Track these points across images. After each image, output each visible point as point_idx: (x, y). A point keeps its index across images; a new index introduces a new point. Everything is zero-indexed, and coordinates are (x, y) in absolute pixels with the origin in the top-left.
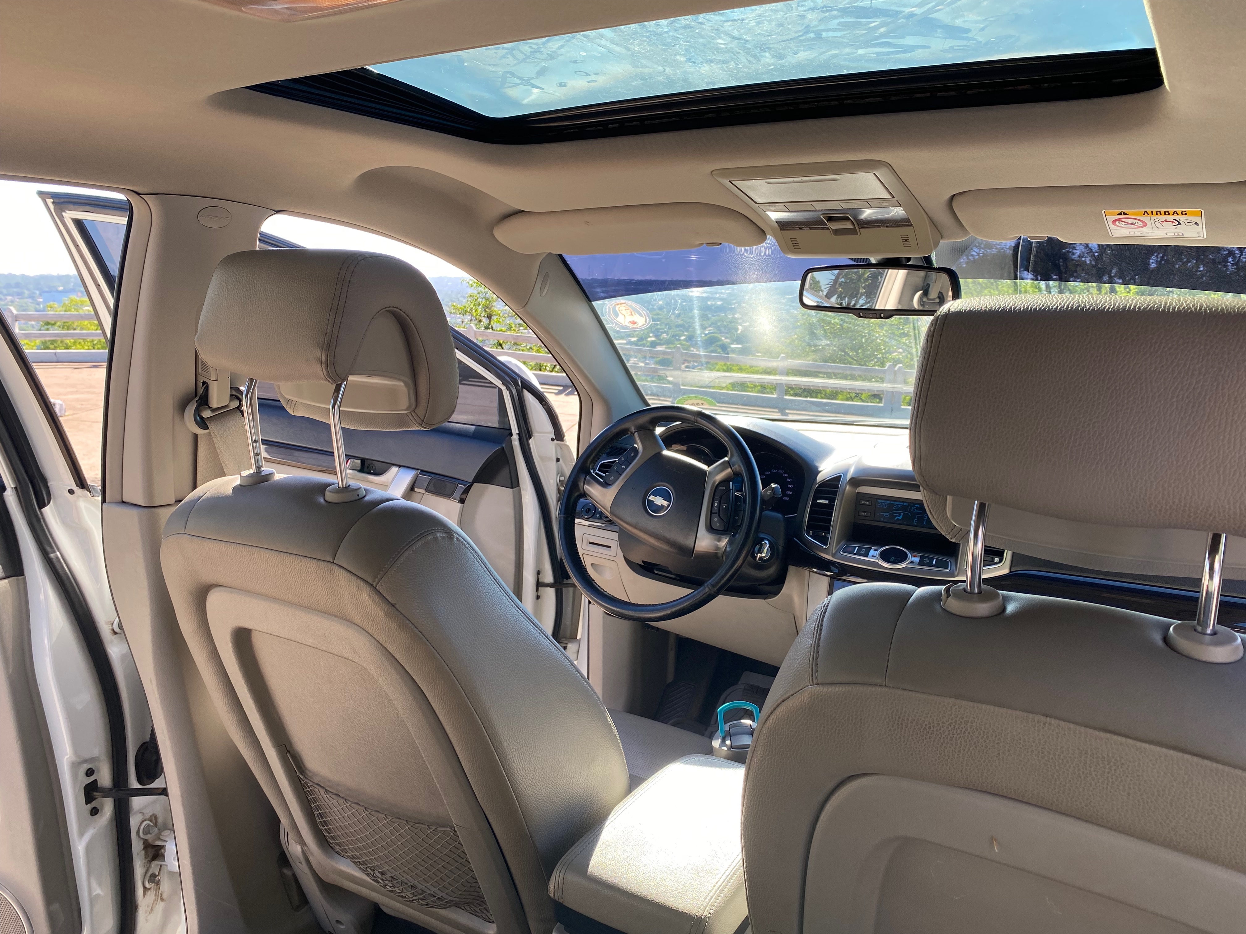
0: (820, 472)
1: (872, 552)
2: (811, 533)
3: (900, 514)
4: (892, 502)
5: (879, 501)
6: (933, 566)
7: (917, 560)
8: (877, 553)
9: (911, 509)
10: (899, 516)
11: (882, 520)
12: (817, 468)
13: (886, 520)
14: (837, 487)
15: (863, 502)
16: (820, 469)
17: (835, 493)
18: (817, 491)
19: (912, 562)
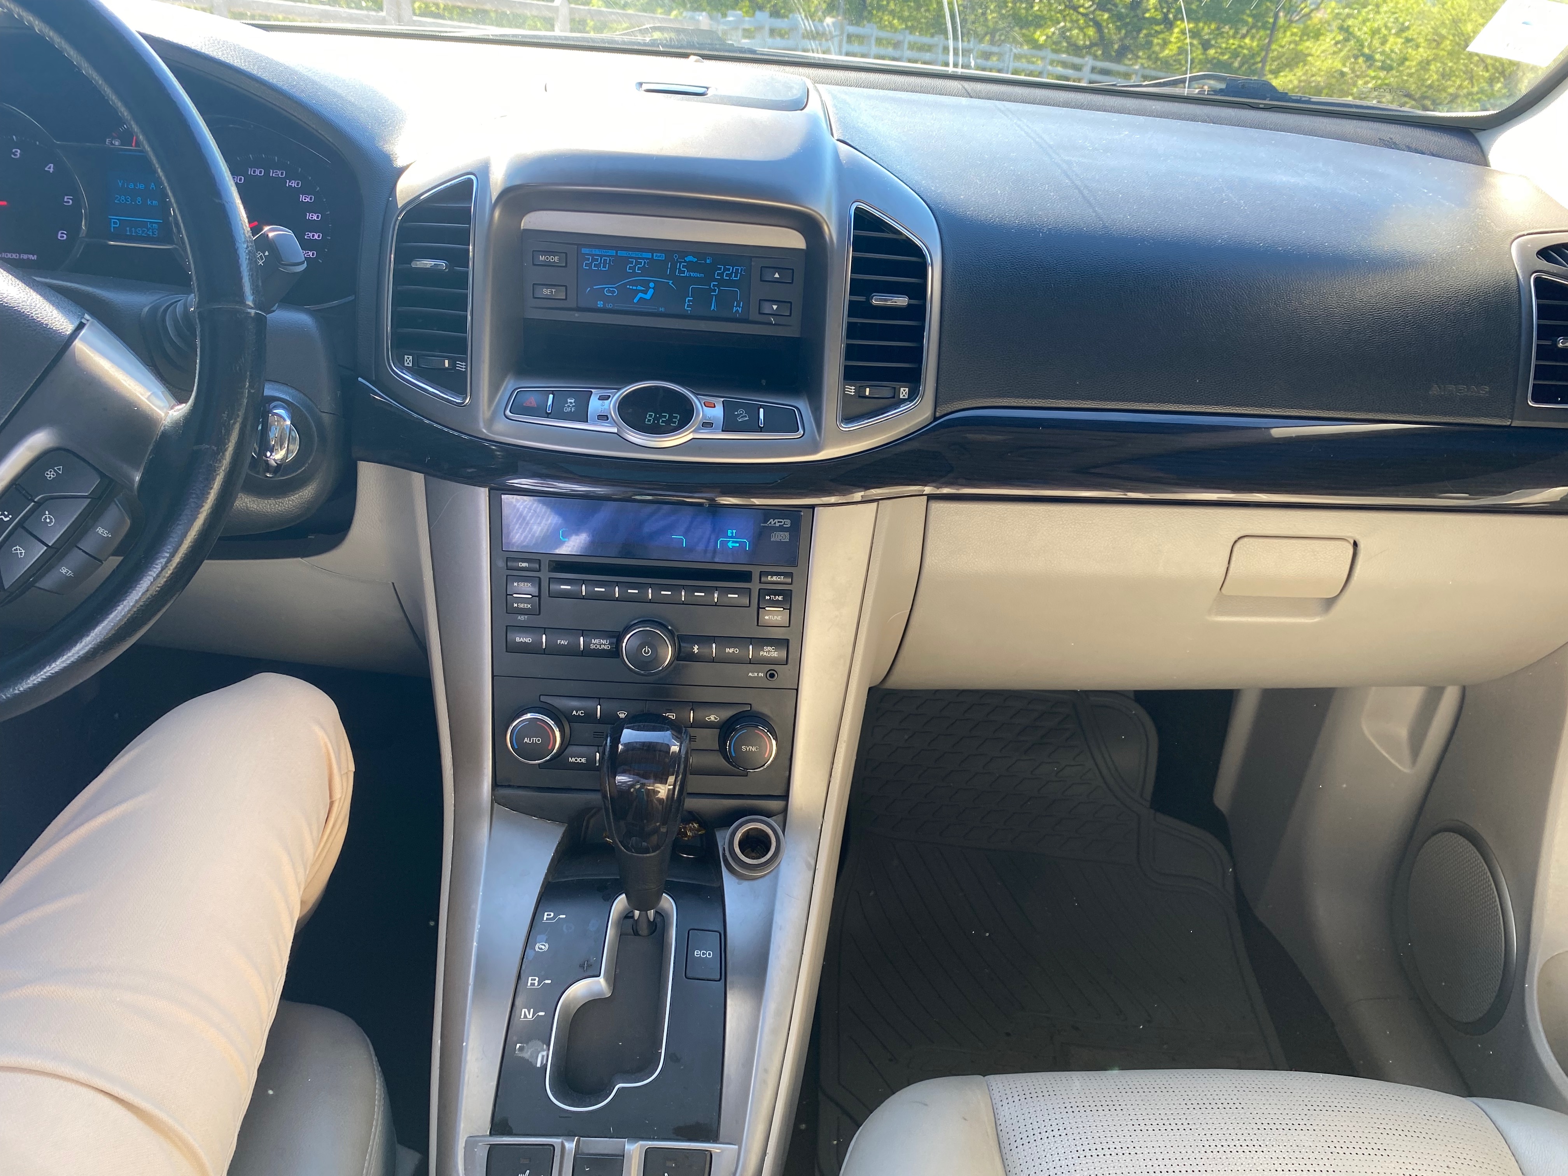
0: (401, 171)
1: (595, 405)
2: (408, 360)
3: (645, 284)
4: (620, 253)
5: (585, 251)
6: (761, 430)
7: (717, 412)
8: (611, 406)
9: (673, 268)
10: (645, 292)
11: (600, 304)
12: (388, 159)
13: (609, 306)
14: (465, 216)
15: (542, 258)
16: (399, 163)
17: (464, 237)
18: (404, 234)
19: (707, 425)
